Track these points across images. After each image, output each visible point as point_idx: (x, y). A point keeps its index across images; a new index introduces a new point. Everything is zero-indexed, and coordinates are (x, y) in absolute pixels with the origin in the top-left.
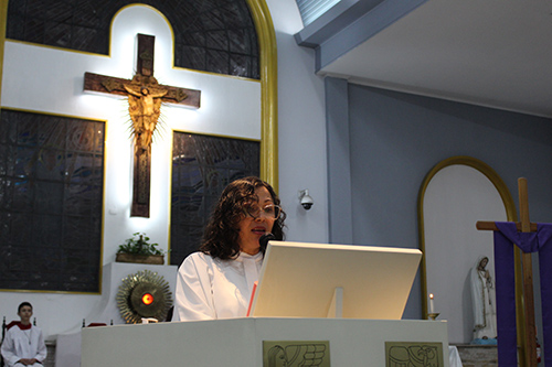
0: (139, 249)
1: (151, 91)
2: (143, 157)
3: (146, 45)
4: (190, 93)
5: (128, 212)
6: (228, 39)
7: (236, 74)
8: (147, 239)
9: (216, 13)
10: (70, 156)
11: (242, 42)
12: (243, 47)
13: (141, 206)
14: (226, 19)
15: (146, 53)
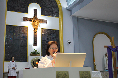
0: (35, 53)
1: (37, 20)
2: (35, 34)
3: (35, 11)
4: (45, 21)
5: (33, 45)
6: (52, 9)
7: (54, 16)
8: (37, 51)
9: (50, 4)
10: (20, 34)
11: (55, 10)
12: (55, 11)
13: (35, 44)
14: (52, 5)
15: (35, 13)
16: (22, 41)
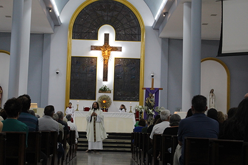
0: (104, 89)
1: (107, 49)
3: (107, 36)
4: (119, 48)
5: (102, 80)
6: (131, 30)
8: (107, 87)
9: (128, 23)
10: (88, 67)
12: (136, 32)
13: (105, 78)
14: (131, 25)
16: (90, 75)
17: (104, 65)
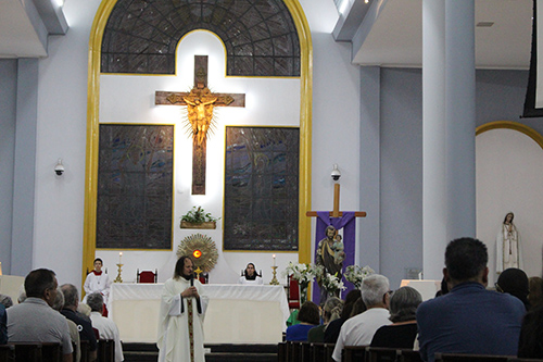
0: (197, 219)
1: (203, 100)
2: (199, 150)
3: (201, 64)
4: (236, 97)
6: (273, 45)
8: (204, 210)
9: (263, 25)
10: (149, 153)
11: (285, 47)
12: (286, 50)
13: (199, 186)
14: (271, 29)
16: (154, 176)
17: (196, 147)
